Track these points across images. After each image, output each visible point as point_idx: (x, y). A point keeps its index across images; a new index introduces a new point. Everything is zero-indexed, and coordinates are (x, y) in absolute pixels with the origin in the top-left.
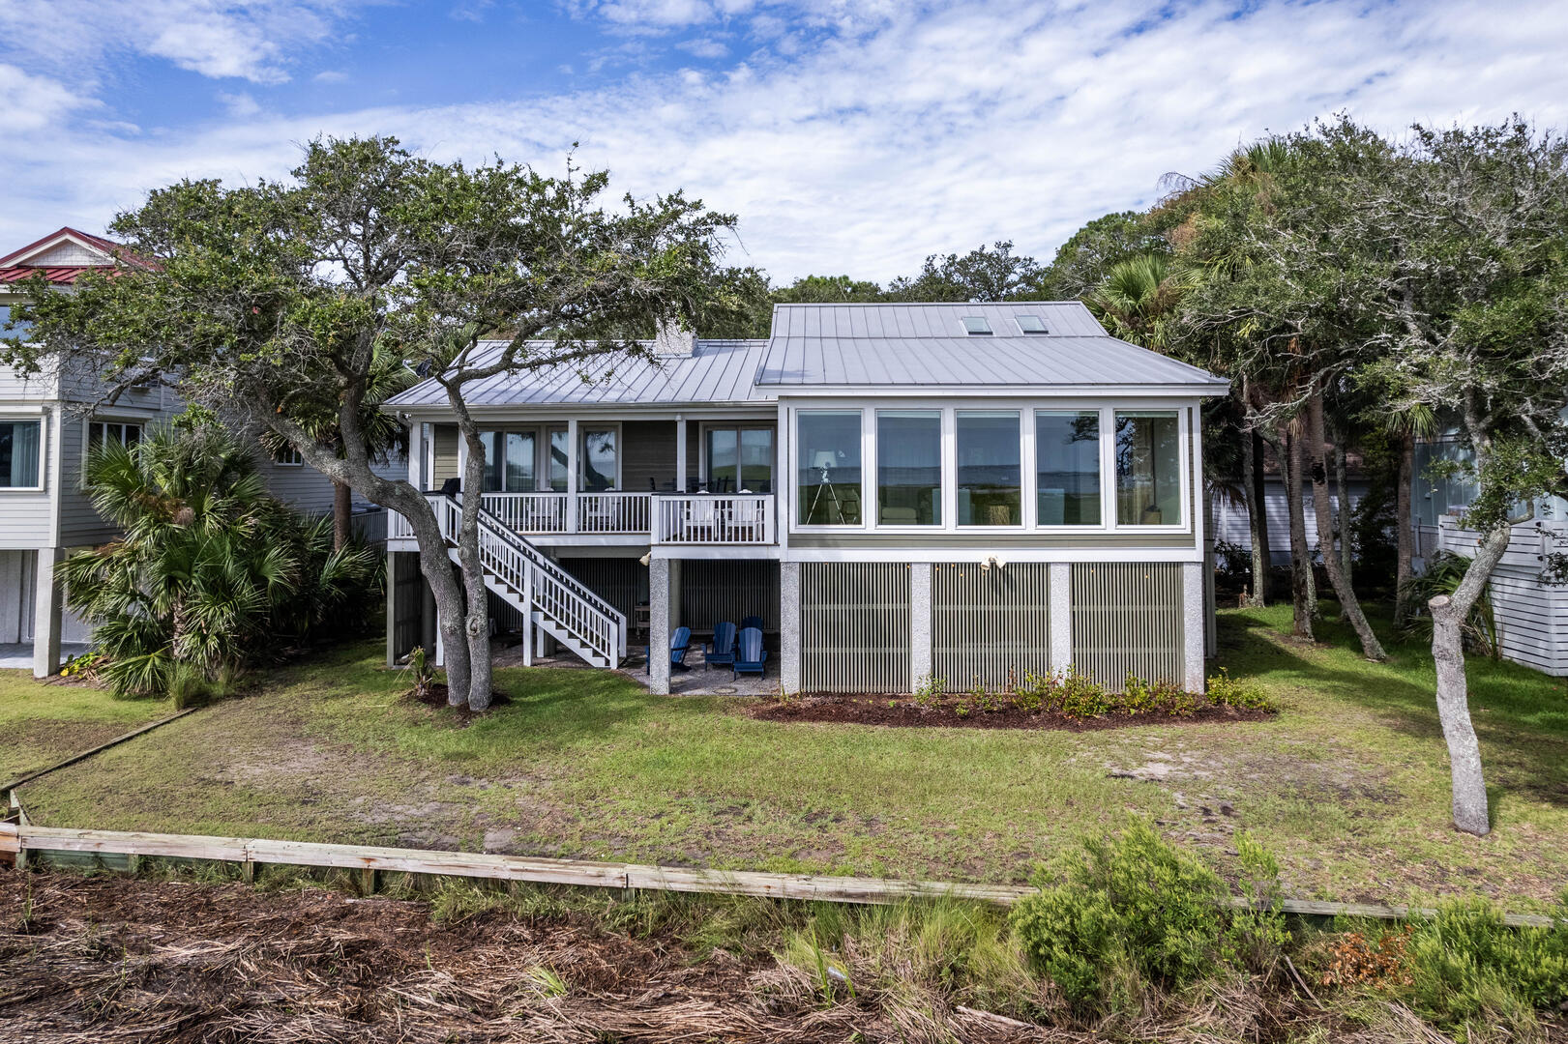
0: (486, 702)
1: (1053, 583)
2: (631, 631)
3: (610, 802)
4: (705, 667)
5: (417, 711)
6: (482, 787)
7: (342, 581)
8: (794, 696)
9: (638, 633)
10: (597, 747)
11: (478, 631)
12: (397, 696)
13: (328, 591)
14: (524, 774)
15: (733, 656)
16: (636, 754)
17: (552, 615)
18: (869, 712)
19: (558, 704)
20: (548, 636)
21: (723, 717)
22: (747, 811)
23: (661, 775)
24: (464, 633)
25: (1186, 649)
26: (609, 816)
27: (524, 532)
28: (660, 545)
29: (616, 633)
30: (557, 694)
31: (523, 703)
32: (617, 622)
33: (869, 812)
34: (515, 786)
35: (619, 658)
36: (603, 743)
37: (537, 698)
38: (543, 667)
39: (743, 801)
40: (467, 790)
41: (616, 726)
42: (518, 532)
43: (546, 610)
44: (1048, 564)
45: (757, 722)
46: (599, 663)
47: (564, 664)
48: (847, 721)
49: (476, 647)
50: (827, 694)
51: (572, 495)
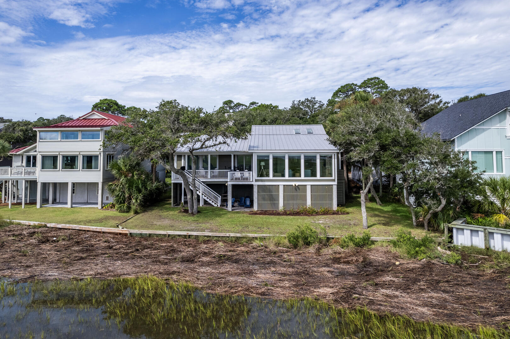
0: (197, 212)
1: (307, 189)
2: (223, 199)
3: (224, 226)
4: (238, 206)
6: (202, 225)
8: (256, 211)
11: (196, 198)
12: (177, 212)
14: (208, 223)
15: (244, 204)
16: (227, 220)
18: (270, 213)
19: (210, 213)
20: (205, 200)
21: (243, 214)
22: (248, 227)
23: (232, 223)
24: (192, 199)
25: (334, 202)
28: (230, 181)
31: (203, 213)
32: (220, 197)
33: (269, 227)
35: (220, 205)
36: (221, 218)
38: (204, 206)
43: (205, 195)
44: (306, 185)
45: (249, 215)
46: (216, 205)
47: (208, 206)
48: (266, 215)
49: (195, 201)
50: (262, 210)
51: (209, 170)
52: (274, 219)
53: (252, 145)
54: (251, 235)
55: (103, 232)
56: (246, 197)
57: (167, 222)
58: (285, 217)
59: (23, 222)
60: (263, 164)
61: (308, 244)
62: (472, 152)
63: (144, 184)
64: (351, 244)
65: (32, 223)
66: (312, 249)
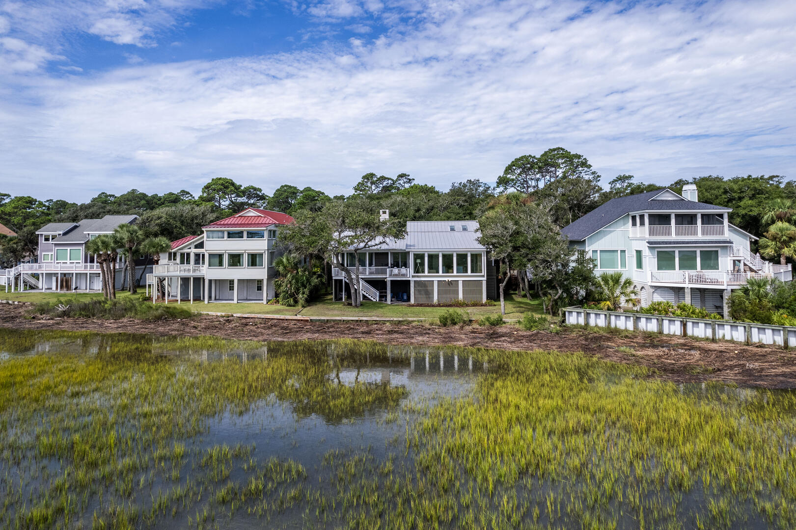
1: (459, 284)
4: (397, 300)
8: (413, 304)
9: (383, 295)
15: (401, 298)
18: (427, 305)
21: (401, 307)
25: (483, 296)
28: (389, 276)
31: (366, 305)
32: (379, 293)
44: (458, 281)
45: (407, 307)
46: (375, 300)
50: (419, 303)
51: (367, 267)
52: (429, 309)
53: (409, 244)
54: (410, 319)
55: (286, 320)
56: (403, 293)
57: (336, 312)
58: (439, 308)
59: (210, 313)
60: (419, 261)
61: (455, 324)
62: (600, 251)
63: (308, 280)
64: (487, 323)
65: (219, 314)
66: (457, 327)
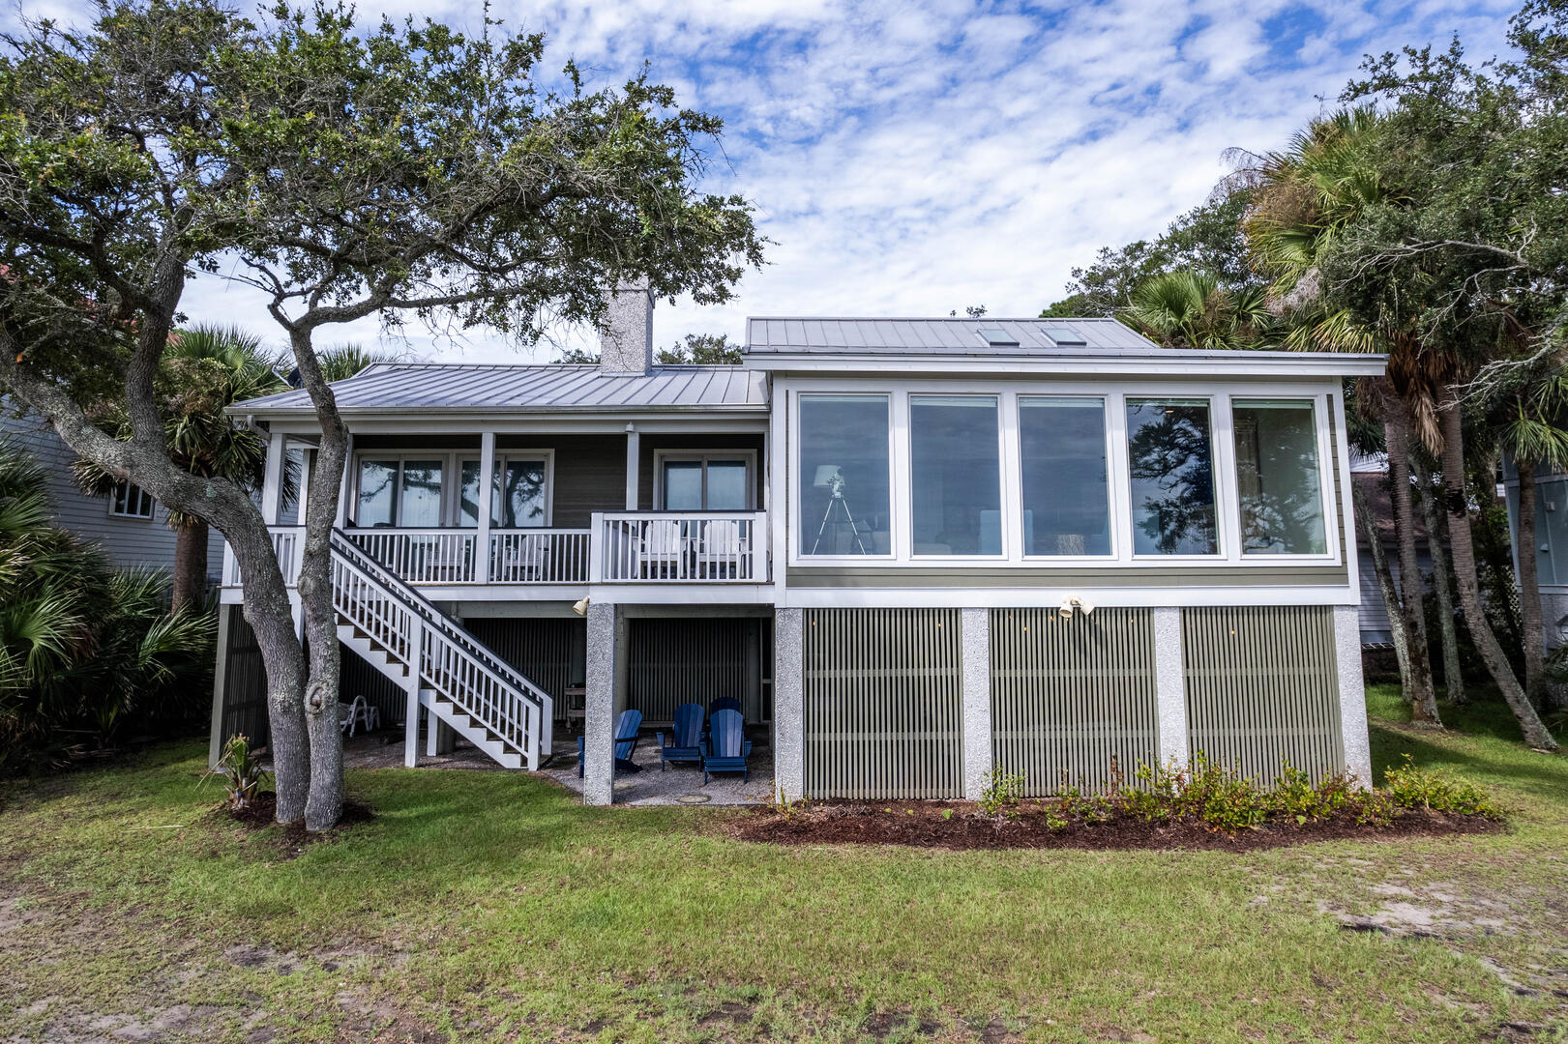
0: (331, 818)
1: (1158, 637)
2: (558, 724)
3: (508, 996)
4: (662, 767)
5: (225, 834)
6: (286, 969)
7: (170, 655)
8: (796, 804)
9: (568, 725)
10: (497, 890)
11: (323, 706)
12: (202, 811)
13: (151, 670)
14: (366, 940)
15: (703, 750)
16: (558, 903)
17: (448, 694)
18: (915, 827)
19: (445, 821)
20: (442, 725)
21: (694, 838)
22: (758, 1010)
23: (599, 940)
24: (302, 711)
25: (1344, 729)
26: (503, 1028)
27: (417, 582)
28: (603, 584)
29: (537, 719)
30: (445, 806)
31: (391, 819)
32: (540, 704)
33: (977, 1009)
34: (343, 966)
35: (541, 756)
36: (507, 883)
37: (414, 812)
38: (433, 769)
39: (747, 990)
40: (254, 977)
41: (528, 854)
42: (409, 582)
43: (440, 688)
44: (1150, 610)
45: (746, 844)
46: (511, 762)
47: (464, 764)
48: (885, 841)
49: (319, 731)
50: (845, 801)
51: (483, 532)
